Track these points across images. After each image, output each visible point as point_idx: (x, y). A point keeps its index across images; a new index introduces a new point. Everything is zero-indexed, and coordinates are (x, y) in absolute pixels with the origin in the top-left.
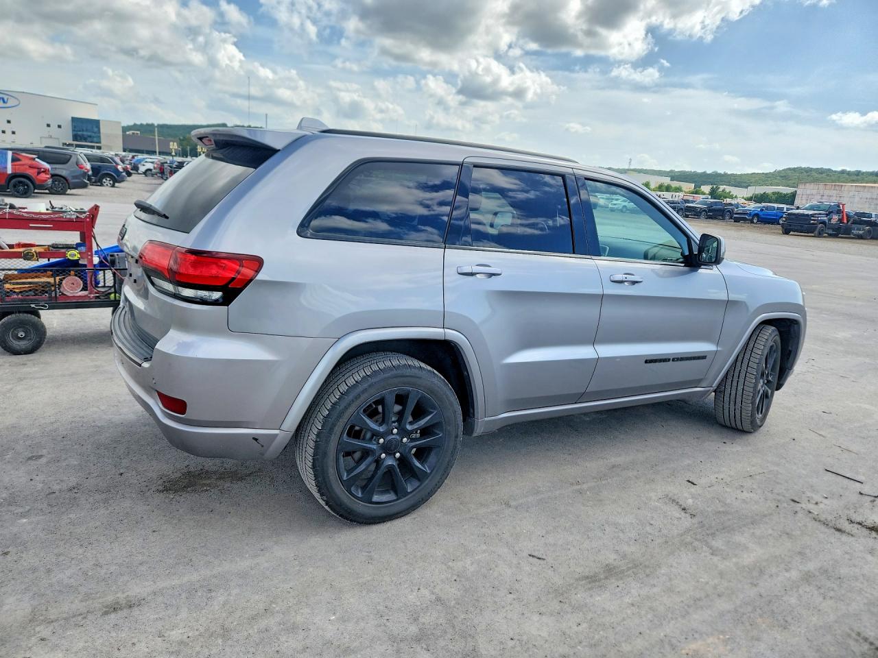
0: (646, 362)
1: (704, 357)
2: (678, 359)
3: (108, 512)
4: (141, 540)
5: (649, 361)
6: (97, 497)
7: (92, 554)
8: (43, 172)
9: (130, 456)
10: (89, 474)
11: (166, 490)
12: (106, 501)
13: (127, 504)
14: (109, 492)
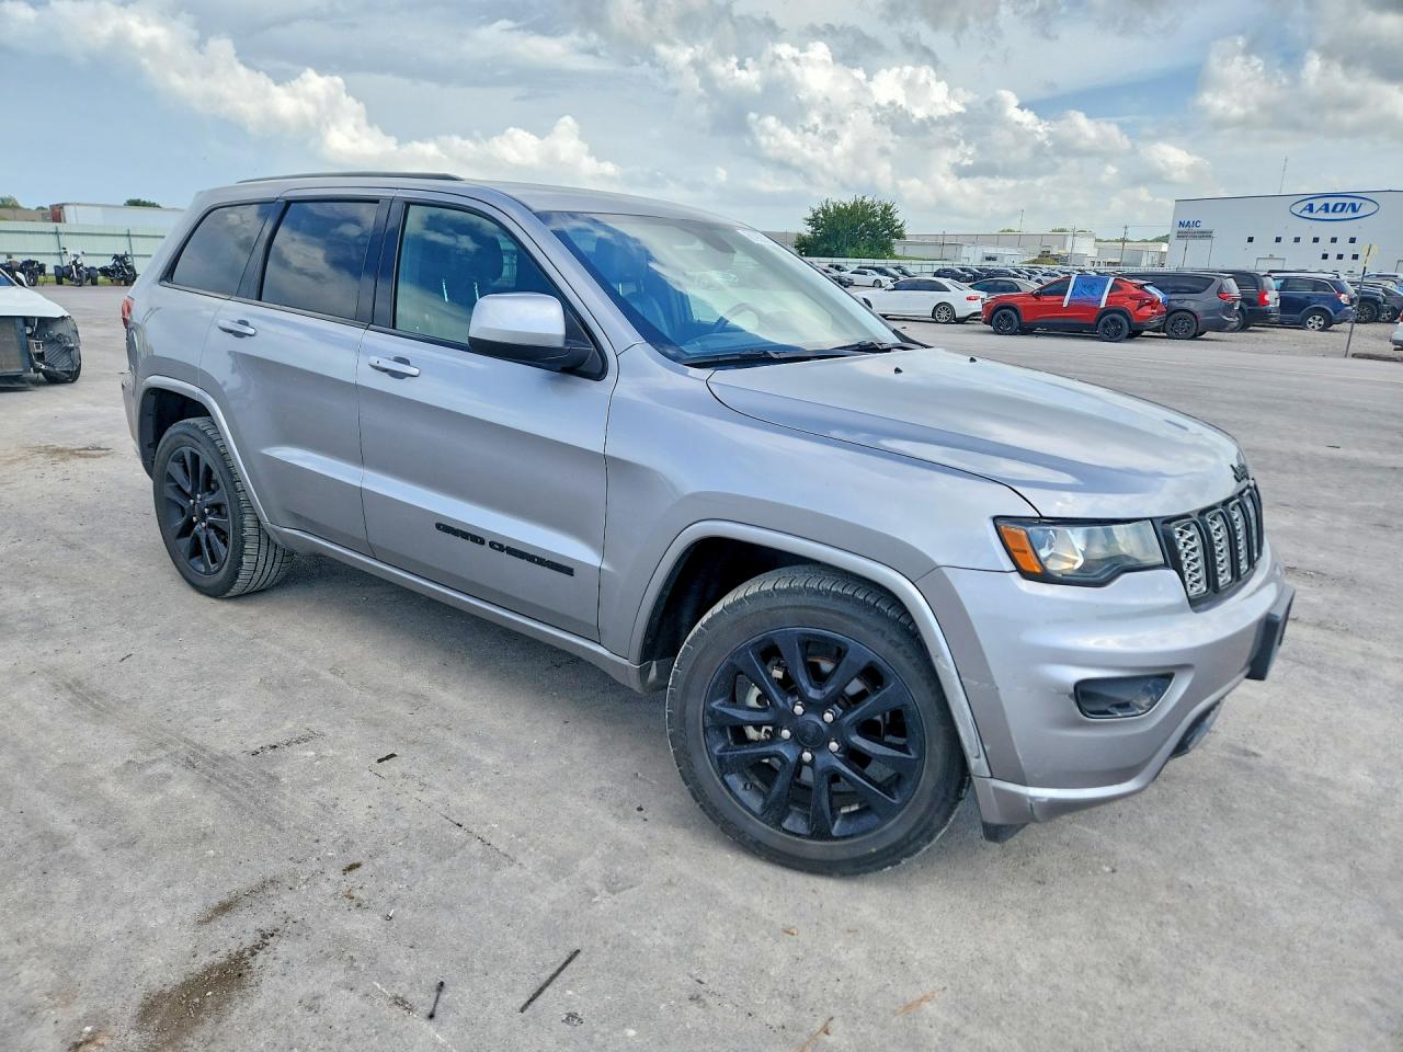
0: (438, 526)
1: (569, 571)
2: (501, 548)
5: (445, 528)
8: (1148, 304)
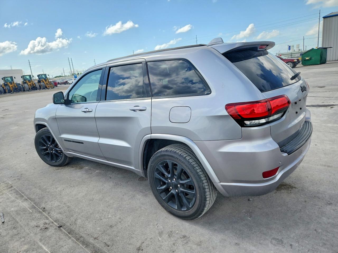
3: (319, 189)
4: (313, 176)
6: (320, 196)
7: (330, 179)
9: (295, 210)
10: (320, 208)
11: (292, 187)
12: (318, 193)
13: (311, 188)
14: (315, 196)
